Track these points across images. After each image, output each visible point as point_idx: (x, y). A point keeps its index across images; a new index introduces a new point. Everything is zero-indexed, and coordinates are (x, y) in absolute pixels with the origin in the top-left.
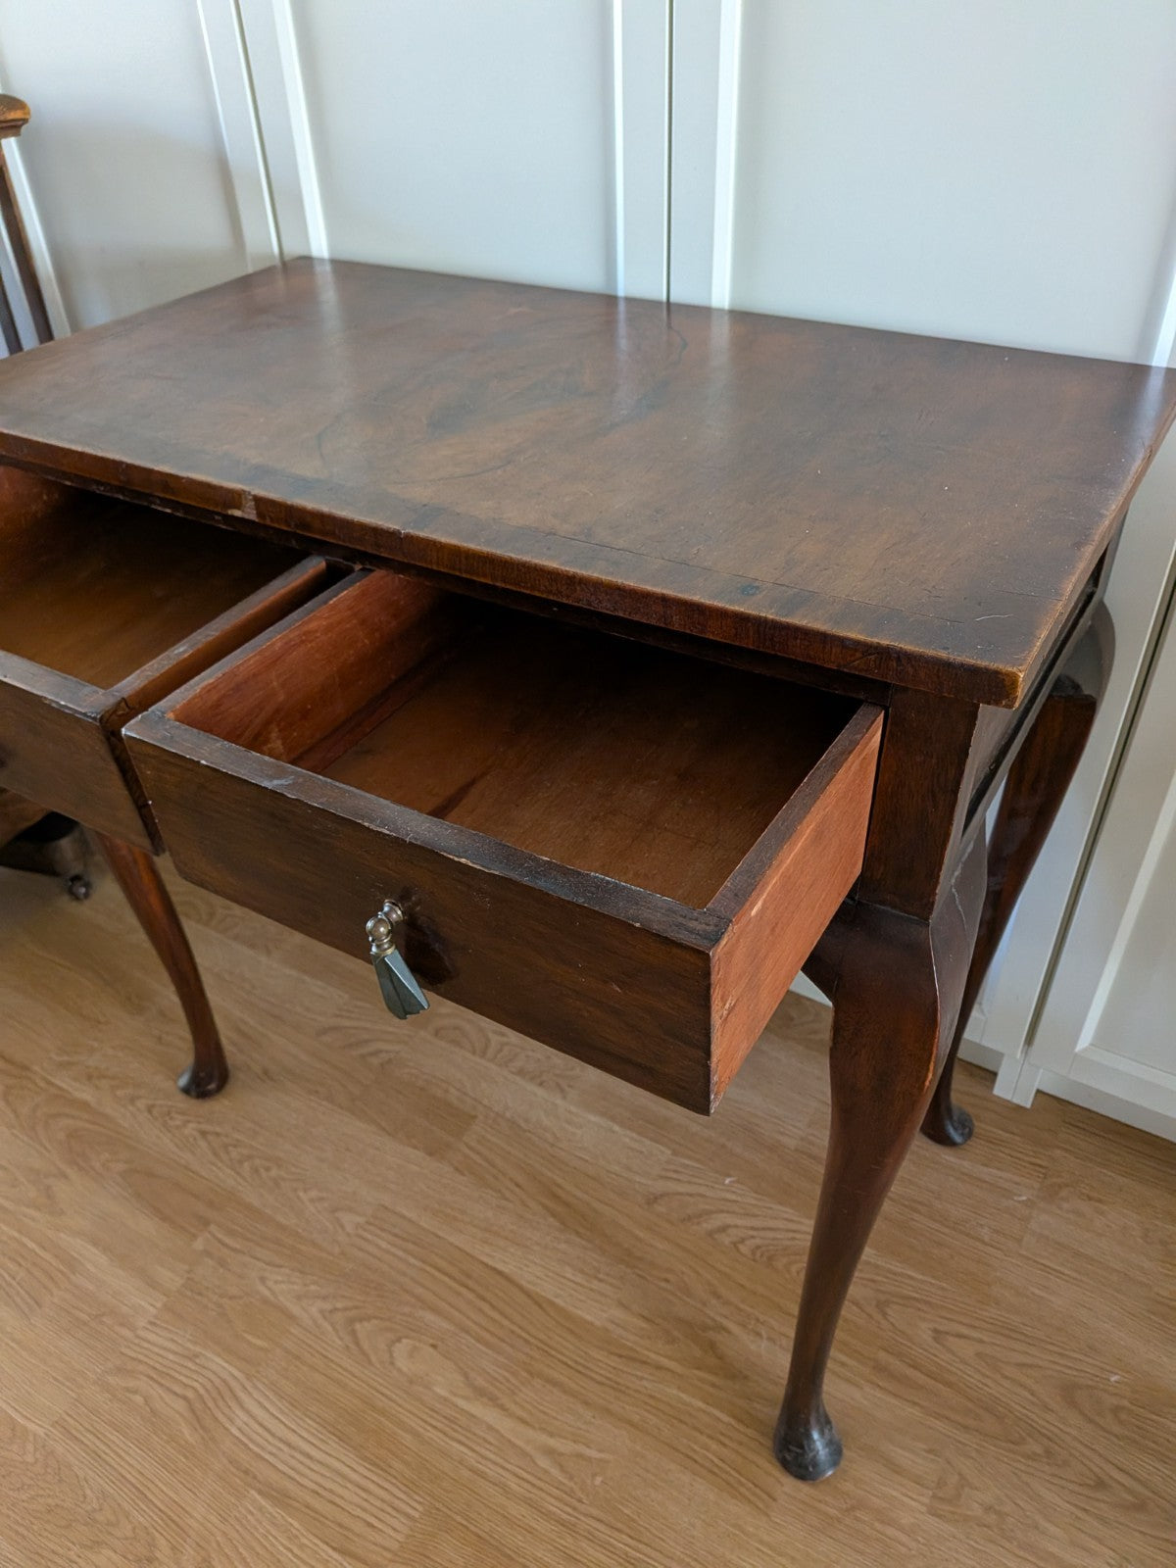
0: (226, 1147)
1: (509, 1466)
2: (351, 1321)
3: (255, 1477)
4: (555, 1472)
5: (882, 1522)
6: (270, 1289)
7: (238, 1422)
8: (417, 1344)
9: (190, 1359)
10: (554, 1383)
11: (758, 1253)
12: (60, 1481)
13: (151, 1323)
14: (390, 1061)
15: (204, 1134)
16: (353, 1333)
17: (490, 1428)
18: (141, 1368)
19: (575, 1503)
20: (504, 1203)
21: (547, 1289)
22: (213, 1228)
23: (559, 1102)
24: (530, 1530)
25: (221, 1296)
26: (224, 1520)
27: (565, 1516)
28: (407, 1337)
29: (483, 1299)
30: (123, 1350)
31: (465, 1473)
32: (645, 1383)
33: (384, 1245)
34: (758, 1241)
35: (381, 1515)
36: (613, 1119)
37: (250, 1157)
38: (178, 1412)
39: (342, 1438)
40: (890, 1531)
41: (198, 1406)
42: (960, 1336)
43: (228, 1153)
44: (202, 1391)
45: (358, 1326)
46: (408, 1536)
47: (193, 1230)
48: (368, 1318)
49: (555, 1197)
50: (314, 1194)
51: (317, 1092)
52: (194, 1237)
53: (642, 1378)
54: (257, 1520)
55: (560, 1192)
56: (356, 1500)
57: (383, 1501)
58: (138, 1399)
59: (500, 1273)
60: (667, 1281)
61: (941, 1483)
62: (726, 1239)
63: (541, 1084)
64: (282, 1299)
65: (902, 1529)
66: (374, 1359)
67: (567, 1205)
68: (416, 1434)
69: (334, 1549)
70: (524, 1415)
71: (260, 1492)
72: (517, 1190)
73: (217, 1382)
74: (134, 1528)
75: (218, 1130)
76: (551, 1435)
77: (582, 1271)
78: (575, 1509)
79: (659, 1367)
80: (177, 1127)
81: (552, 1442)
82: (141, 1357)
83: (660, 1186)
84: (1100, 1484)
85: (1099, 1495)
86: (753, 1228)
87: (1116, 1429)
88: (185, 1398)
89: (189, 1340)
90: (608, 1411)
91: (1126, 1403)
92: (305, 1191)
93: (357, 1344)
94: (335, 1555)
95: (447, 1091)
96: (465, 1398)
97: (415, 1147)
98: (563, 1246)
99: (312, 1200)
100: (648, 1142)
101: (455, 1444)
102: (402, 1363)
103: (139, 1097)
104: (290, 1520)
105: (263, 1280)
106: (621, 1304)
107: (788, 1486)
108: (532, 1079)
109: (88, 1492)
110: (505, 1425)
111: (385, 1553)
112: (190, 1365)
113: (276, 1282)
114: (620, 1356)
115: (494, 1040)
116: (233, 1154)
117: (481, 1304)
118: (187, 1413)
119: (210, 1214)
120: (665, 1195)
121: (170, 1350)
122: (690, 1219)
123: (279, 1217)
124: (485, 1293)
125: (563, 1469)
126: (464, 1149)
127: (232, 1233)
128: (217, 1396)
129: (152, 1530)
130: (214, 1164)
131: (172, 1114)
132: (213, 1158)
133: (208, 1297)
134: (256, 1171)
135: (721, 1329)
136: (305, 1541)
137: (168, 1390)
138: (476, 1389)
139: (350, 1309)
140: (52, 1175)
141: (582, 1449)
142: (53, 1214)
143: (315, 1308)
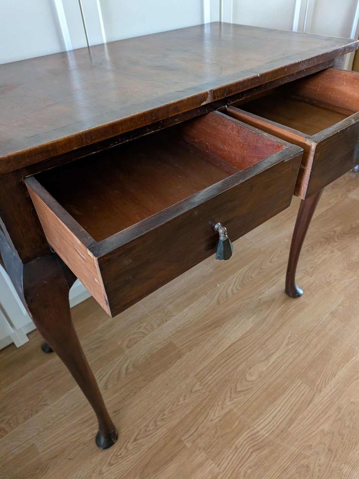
0: (146, 431)
1: (290, 356)
2: (236, 392)
3: (284, 429)
4: (293, 345)
6: (216, 419)
7: (264, 433)
8: (248, 373)
9: (237, 450)
10: (267, 340)
11: (241, 286)
13: (218, 466)
14: (134, 365)
15: (135, 440)
16: (240, 392)
17: (278, 358)
18: (236, 470)
20: (207, 340)
22: (183, 439)
23: (175, 318)
25: (214, 437)
26: (297, 440)
27: (305, 345)
28: (246, 375)
29: (238, 352)
31: (290, 367)
32: (272, 319)
33: (211, 377)
34: (238, 285)
35: (300, 391)
36: (187, 306)
37: (155, 421)
38: (257, 455)
39: (275, 399)
40: (314, 285)
41: (256, 448)
42: (272, 259)
43: (149, 431)
44: (251, 446)
45: (238, 390)
46: (307, 385)
47: (182, 446)
48: (236, 386)
49: (210, 326)
51: (135, 393)
52: (185, 446)
53: (270, 319)
54: (298, 429)
55: (209, 324)
56: (294, 398)
57: (296, 390)
58: (249, 471)
59: (230, 346)
60: (244, 307)
61: (305, 273)
62: (235, 291)
63: (166, 321)
64: (221, 415)
65: (314, 282)
66: (250, 387)
67: (213, 324)
68: (278, 377)
69: (309, 406)
70: (276, 349)
71: (289, 427)
72: (204, 335)
73: (250, 439)
74: (296, 473)
75: (136, 434)
76: (282, 343)
77: (236, 325)
78: (303, 343)
79: (268, 315)
80: (127, 451)
81: (284, 344)
82: (232, 471)
83: (215, 300)
86: (234, 285)
88: (252, 453)
89: (229, 450)
90: (278, 329)
92: (179, 402)
93: (244, 391)
94: (311, 406)
95: (156, 349)
96: (268, 362)
97: (175, 362)
98: (226, 328)
99: (184, 400)
100: (199, 300)
101: (282, 368)
102: (254, 378)
103: (101, 470)
104: (299, 418)
105: (212, 420)
106: (248, 319)
108: (163, 323)
110: (278, 354)
111: (311, 391)
112: (239, 451)
113: (214, 416)
114: (263, 322)
115: (141, 330)
116: (151, 428)
117: (239, 353)
118: (258, 452)
119: (176, 439)
120: (218, 300)
121: (231, 459)
122: (227, 297)
123: (187, 413)
124: (236, 351)
125: (292, 343)
126: (182, 347)
127: (188, 431)
128: (254, 440)
129: (298, 466)
130: (152, 437)
131: (118, 454)
132: (149, 437)
133: (213, 442)
134: (163, 420)
135: (260, 300)
136: (306, 414)
137: (248, 459)
138: (266, 359)
139: (231, 391)
141: (287, 337)
143: (228, 403)
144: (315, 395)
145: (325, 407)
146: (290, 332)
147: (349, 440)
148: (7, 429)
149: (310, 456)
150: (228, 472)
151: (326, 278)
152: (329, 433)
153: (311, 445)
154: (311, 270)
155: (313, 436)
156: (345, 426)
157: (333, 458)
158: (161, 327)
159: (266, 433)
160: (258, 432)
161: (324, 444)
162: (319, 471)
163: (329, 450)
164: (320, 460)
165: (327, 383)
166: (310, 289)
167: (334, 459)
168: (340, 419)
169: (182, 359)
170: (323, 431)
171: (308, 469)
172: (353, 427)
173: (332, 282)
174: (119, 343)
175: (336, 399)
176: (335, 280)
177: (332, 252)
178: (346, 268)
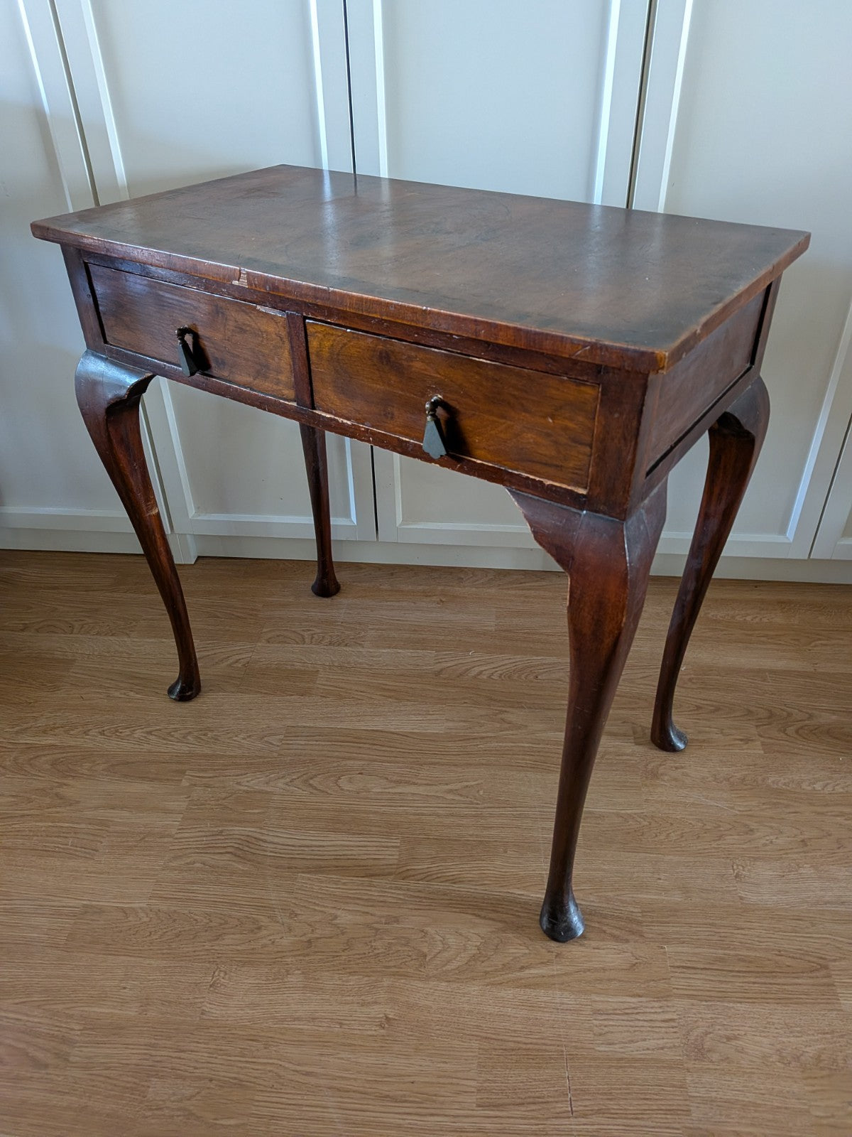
0: (169, 734)
1: (435, 805)
2: (306, 781)
3: (296, 868)
4: (457, 798)
5: (619, 755)
6: (246, 786)
7: (269, 849)
8: (351, 776)
9: (218, 835)
10: (435, 764)
11: (503, 677)
12: (175, 920)
13: (180, 829)
14: (248, 663)
15: (149, 733)
16: (311, 785)
17: (414, 794)
18: (190, 850)
19: (477, 806)
20: (359, 701)
21: (407, 728)
22: (188, 772)
23: (361, 650)
24: (459, 825)
25: (217, 800)
26: (290, 893)
27: (474, 813)
28: (344, 776)
29: (375, 744)
30: (171, 848)
31: (412, 817)
32: (480, 746)
33: (303, 743)
34: (500, 672)
35: (381, 853)
37: (190, 733)
38: (230, 860)
39: (335, 831)
40: (625, 758)
41: (239, 853)
43: (173, 736)
44: (237, 846)
45: (311, 782)
46: (400, 855)
47: (176, 778)
48: (315, 776)
50: (244, 736)
51: (211, 690)
52: (181, 780)
53: (478, 745)
54: (310, 884)
55: (387, 687)
56: (360, 852)
57: (375, 847)
58: (198, 865)
59: (377, 731)
61: (634, 733)
62: (484, 677)
63: (346, 645)
64: (257, 787)
65: (628, 755)
66: (330, 791)
67: (395, 691)
68: (375, 813)
69: (362, 877)
70: (427, 782)
71: (303, 872)
72: (363, 694)
73: (245, 837)
74: (238, 919)
75: (158, 728)
76: (447, 784)
77: (420, 714)
78: (476, 809)
79: (483, 738)
80: (129, 735)
81: (449, 787)
82: (184, 847)
83: (438, 667)
84: (698, 708)
85: (700, 712)
86: (494, 668)
87: (694, 686)
88: (228, 853)
89: (211, 827)
90: (470, 764)
91: (693, 676)
92: (236, 736)
93: (316, 789)
94: (366, 879)
95: (292, 665)
96: (392, 788)
97: (290, 695)
98: (402, 709)
99: (243, 739)
100: (420, 651)
101: (397, 808)
102: (347, 787)
103: (89, 731)
104: (328, 876)
105: (238, 783)
106: (448, 720)
108: (339, 645)
109: (196, 917)
110: (421, 790)
111: (393, 867)
112: (220, 837)
113: (248, 782)
114: (461, 741)
115: (305, 634)
116: (176, 736)
117: (375, 747)
118: (235, 859)
119: (182, 767)
120: (442, 670)
121: (201, 836)
122: (461, 675)
123: (228, 753)
124: (375, 742)
125: (461, 795)
126: (320, 686)
127: (203, 771)
128: (247, 844)
129: (250, 916)
130: (166, 744)
131: (121, 731)
132: (165, 742)
133: (209, 804)
134: (198, 738)
136: (345, 881)
137: (214, 853)
138: (395, 782)
139: (302, 776)
140: (57, 787)
141: (466, 784)
142: (70, 805)
143: (280, 784)
144: (390, 874)
145: (382, 899)
146: (482, 781)
147: (349, 961)
148: (75, 630)
149: (278, 922)
150: (181, 844)
151: (660, 765)
152: (338, 927)
153: (296, 915)
155: (315, 910)
156: (370, 942)
157: (299, 953)
158: (330, 647)
159: (271, 852)
160: (264, 841)
161: (313, 930)
162: (264, 946)
163: (309, 941)
164: (282, 938)
165: (428, 879)
166: (607, 757)
167: (299, 955)
168: (377, 930)
169: (302, 697)
170: (336, 917)
171: (256, 931)
172: (377, 956)
173: (666, 778)
174: (265, 630)
175: (411, 906)
176: (676, 780)
177: (747, 740)
178: (731, 780)
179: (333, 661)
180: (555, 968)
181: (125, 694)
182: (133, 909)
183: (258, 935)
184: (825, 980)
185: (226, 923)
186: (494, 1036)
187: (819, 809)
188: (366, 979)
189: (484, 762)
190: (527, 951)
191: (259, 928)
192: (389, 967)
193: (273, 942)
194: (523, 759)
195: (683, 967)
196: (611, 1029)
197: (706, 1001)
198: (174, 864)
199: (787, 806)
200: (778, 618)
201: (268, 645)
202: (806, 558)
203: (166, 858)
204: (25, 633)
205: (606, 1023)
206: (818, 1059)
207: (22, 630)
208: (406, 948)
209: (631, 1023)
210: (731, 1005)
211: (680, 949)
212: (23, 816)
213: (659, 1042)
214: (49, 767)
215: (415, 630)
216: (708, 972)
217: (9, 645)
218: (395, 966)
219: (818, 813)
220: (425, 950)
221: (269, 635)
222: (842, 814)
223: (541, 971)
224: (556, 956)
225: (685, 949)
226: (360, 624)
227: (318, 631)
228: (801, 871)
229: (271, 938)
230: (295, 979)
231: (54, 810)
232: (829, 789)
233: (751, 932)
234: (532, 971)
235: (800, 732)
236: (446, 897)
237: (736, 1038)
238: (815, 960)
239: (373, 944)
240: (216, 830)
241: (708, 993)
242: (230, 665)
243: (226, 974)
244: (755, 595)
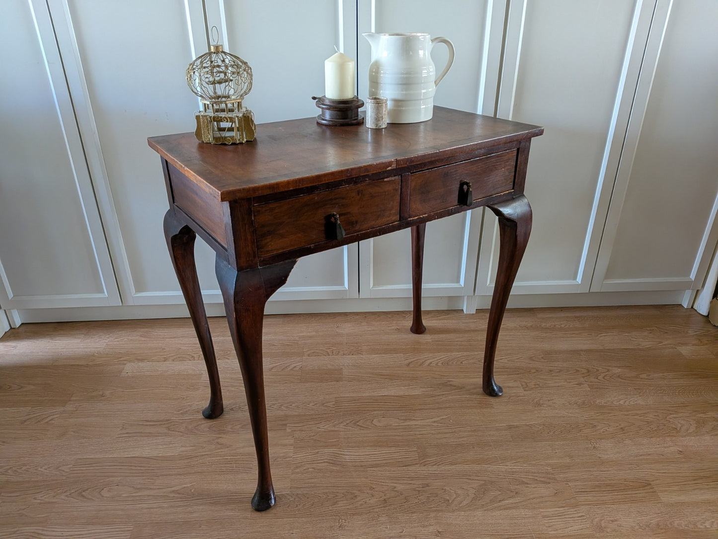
0: (270, 406)
1: (427, 429)
2: (355, 424)
3: (366, 466)
4: (440, 425)
6: (323, 429)
7: (346, 458)
8: (378, 419)
9: (316, 454)
10: (421, 409)
11: (444, 364)
12: (308, 498)
13: (294, 453)
14: (301, 367)
17: (416, 425)
18: (303, 463)
19: (450, 428)
20: (370, 382)
21: (401, 393)
22: (288, 425)
23: (362, 356)
24: (446, 438)
25: (310, 437)
26: (366, 478)
27: (450, 431)
28: (375, 419)
30: (292, 463)
31: (418, 436)
32: (443, 399)
33: (347, 405)
34: (441, 362)
35: (408, 454)
38: (327, 466)
39: (380, 446)
41: (331, 461)
42: (501, 359)
44: (328, 458)
45: (358, 424)
46: (418, 454)
47: (283, 429)
48: (359, 421)
49: (382, 375)
50: (313, 404)
52: (285, 430)
53: (441, 398)
54: (376, 473)
56: (397, 455)
57: (404, 452)
58: (311, 469)
59: (385, 396)
60: (428, 378)
61: (522, 385)
63: (353, 355)
64: (329, 429)
66: (370, 427)
67: (388, 375)
68: (398, 435)
69: (402, 467)
70: (420, 418)
71: (371, 468)
72: (371, 378)
73: (332, 454)
74: (343, 494)
76: (432, 419)
77: (405, 386)
78: (452, 429)
79: (443, 395)
81: (434, 420)
82: (301, 461)
83: (407, 362)
84: (551, 371)
85: (552, 372)
86: (438, 360)
87: (546, 361)
89: (312, 450)
90: (441, 408)
91: (543, 356)
92: (309, 404)
93: (362, 427)
94: (405, 468)
95: (327, 367)
96: (404, 423)
97: (331, 382)
98: (395, 384)
99: (313, 406)
100: (395, 355)
101: (410, 432)
102: (378, 424)
104: (385, 468)
105: (319, 428)
106: (421, 387)
107: (492, 400)
108: (349, 355)
109: (319, 495)
110: (418, 423)
111: (417, 460)
113: (323, 426)
114: (432, 397)
115: (328, 350)
116: (276, 407)
117: (386, 404)
118: (329, 465)
119: (284, 422)
120: (410, 363)
121: (307, 456)
122: (420, 365)
123: (307, 413)
124: (385, 401)
125: (441, 423)
126: (346, 376)
129: (348, 491)
133: (306, 439)
134: (287, 407)
135: (450, 381)
136: (394, 470)
137: (317, 463)
138: (403, 420)
139: (352, 421)
140: (216, 439)
141: (442, 417)
142: (228, 447)
143: (341, 426)
144: (417, 464)
145: (416, 476)
146: (449, 416)
147: (410, 507)
148: (196, 358)
150: (298, 460)
151: (541, 400)
152: (398, 492)
153: (374, 488)
154: (533, 386)
155: (382, 485)
156: (417, 497)
157: (381, 506)
158: (345, 356)
159: (348, 459)
160: (344, 455)
161: (385, 495)
163: (385, 500)
164: (370, 500)
165: (437, 464)
167: (382, 507)
168: (419, 491)
169: (338, 382)
170: (395, 487)
171: (354, 498)
172: (423, 503)
173: (545, 405)
174: (304, 350)
175: (433, 478)
176: (550, 406)
177: (579, 384)
178: (578, 403)
179: (348, 363)
180: (517, 499)
181: (237, 389)
182: (282, 494)
183: (356, 500)
184: (651, 490)
185: (337, 496)
186: (496, 534)
187: (626, 413)
188: (421, 514)
189: (447, 406)
190: (500, 493)
191: (356, 497)
192: (432, 508)
193: (366, 503)
194: (467, 403)
195: (581, 492)
196: (554, 523)
197: (596, 506)
198: (298, 470)
199: (609, 413)
200: (578, 324)
201: (309, 357)
202: (588, 292)
203: (292, 468)
204: (165, 362)
205: (550, 521)
206: (658, 525)
207: (164, 361)
208: (437, 498)
209: (563, 520)
210: (609, 506)
211: (577, 484)
212: (203, 455)
213: (579, 526)
214: (208, 429)
215: (388, 344)
216: (593, 493)
217: (159, 369)
218: (434, 507)
219: (626, 415)
220: (448, 498)
221: (309, 352)
222: (637, 414)
223: (511, 501)
224: (516, 494)
225: (579, 484)
226: (356, 343)
227: (335, 348)
228: (625, 442)
229: (364, 500)
230: (383, 519)
231: (219, 451)
232: (627, 403)
233: (609, 472)
234: (505, 502)
235: (606, 378)
236: (449, 472)
237: (616, 521)
238: (644, 481)
239: (419, 498)
240: (314, 451)
241: (597, 502)
242: (292, 369)
243: (345, 520)
244: (563, 314)
